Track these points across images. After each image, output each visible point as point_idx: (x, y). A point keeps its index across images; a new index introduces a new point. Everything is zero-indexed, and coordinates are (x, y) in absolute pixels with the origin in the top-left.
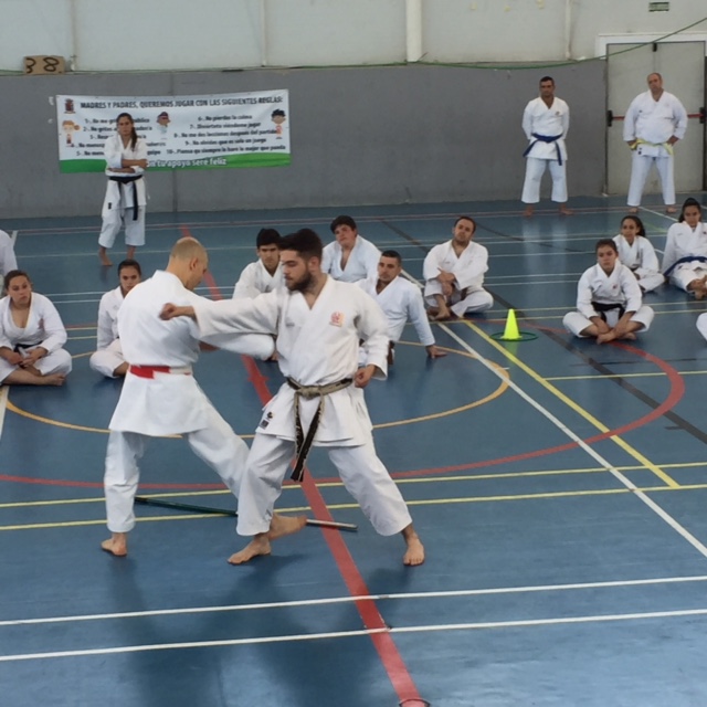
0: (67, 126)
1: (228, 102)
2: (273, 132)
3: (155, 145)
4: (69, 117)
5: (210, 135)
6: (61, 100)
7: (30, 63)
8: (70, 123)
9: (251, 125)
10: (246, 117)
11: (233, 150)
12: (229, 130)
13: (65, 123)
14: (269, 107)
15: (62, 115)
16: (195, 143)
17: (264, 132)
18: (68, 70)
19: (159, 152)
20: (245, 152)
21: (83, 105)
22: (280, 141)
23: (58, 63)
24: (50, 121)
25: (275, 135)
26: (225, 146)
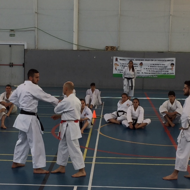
0: (116, 65)
1: (159, 61)
2: (171, 69)
3: (139, 71)
4: (116, 62)
5: (153, 69)
6: (115, 58)
7: (107, 48)
8: (116, 64)
9: (165, 67)
10: (164, 65)
11: (159, 73)
12: (159, 68)
13: (115, 64)
14: (170, 63)
15: (114, 62)
16: (149, 71)
17: (168, 69)
18: (117, 50)
19: (139, 73)
20: (163, 74)
21: (120, 60)
22: (172, 72)
23: (114, 48)
24: (111, 63)
25: (171, 70)
26: (157, 72)
